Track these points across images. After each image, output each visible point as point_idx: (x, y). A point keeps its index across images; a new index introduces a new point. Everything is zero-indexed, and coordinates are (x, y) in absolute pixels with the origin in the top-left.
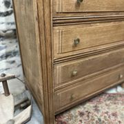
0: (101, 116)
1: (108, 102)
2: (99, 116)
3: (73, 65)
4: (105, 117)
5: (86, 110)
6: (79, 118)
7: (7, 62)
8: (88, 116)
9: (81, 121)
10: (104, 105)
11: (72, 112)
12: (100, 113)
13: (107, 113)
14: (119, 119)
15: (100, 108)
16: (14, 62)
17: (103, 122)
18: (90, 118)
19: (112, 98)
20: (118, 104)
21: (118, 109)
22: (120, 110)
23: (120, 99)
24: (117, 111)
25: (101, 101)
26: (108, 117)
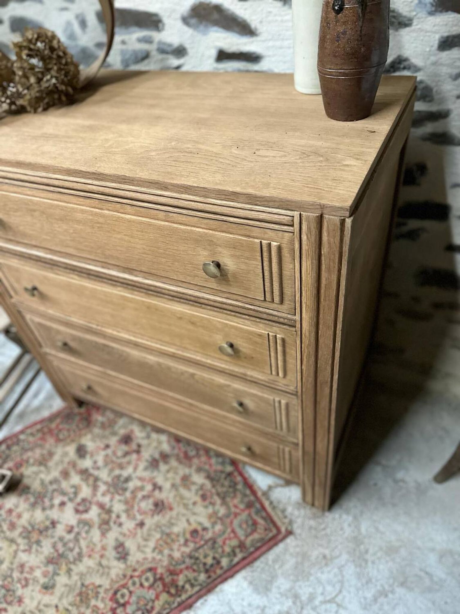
0: (141, 479)
1: (199, 479)
2: (140, 472)
4: (142, 488)
5: (144, 442)
6: (113, 441)
9: (107, 446)
10: (183, 470)
12: (147, 474)
13: (156, 487)
14: (149, 522)
15: (163, 467)
17: (125, 490)
18: (125, 460)
19: (227, 483)
20: (206, 507)
21: (184, 511)
22: (184, 515)
23: (236, 506)
24: (178, 509)
25: (195, 461)
26: (145, 493)
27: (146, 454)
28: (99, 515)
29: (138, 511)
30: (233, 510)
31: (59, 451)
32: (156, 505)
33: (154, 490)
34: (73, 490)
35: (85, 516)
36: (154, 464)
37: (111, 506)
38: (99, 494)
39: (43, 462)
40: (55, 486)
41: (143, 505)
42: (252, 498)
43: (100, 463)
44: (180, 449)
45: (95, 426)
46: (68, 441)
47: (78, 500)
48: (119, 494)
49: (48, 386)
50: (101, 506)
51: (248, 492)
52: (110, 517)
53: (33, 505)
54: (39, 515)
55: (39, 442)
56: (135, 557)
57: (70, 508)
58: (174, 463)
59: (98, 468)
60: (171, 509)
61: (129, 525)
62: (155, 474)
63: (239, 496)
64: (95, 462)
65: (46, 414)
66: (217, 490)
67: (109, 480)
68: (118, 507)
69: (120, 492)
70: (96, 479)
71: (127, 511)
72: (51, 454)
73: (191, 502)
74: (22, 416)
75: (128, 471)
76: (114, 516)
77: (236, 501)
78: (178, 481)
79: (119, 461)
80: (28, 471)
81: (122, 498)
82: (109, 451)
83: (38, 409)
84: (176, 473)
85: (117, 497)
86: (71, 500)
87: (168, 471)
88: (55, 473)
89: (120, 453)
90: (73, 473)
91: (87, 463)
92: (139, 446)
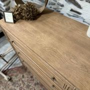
4: (32, 89)
5: (35, 79)
8: (31, 80)
9: (28, 77)
15: (37, 86)
27: (34, 82)
31: (19, 75)
34: (20, 84)
36: (35, 84)
38: (24, 87)
39: (16, 76)
40: (17, 82)
43: (26, 80)
45: (27, 72)
46: (21, 73)
49: (19, 61)
53: (13, 85)
54: (13, 87)
55: (16, 72)
57: (19, 88)
58: (39, 86)
65: (19, 66)
67: (27, 85)
69: (28, 88)
70: (24, 84)
72: (18, 75)
74: (14, 65)
75: (30, 84)
80: (13, 77)
83: (18, 64)
84: (39, 88)
86: (19, 86)
88: (17, 79)
91: (23, 79)
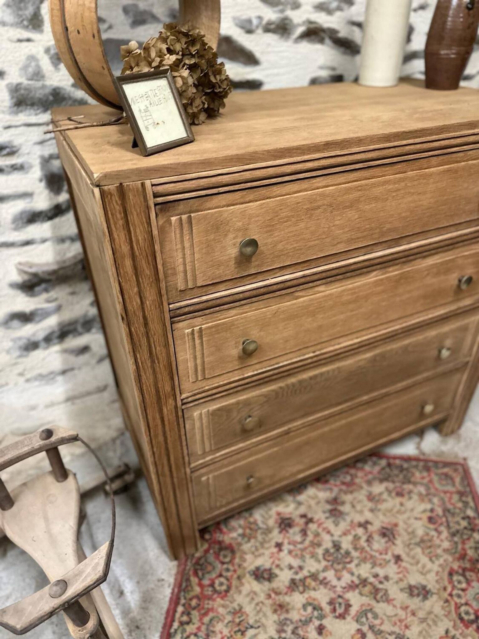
0: (345, 534)
1: (378, 488)
2: (337, 532)
3: (247, 403)
4: (357, 538)
5: (302, 510)
6: (276, 536)
7: (65, 351)
8: (304, 532)
9: (279, 546)
10: (361, 495)
11: (258, 515)
12: (343, 525)
13: (364, 525)
14: (399, 549)
15: (346, 508)
16: (85, 349)
17: (348, 553)
18: (310, 537)
19: (396, 472)
20: (410, 498)
21: (405, 516)
22: (409, 518)
23: (423, 478)
24: (400, 519)
25: (357, 481)
26: (364, 538)
28: (361, 594)
29: (381, 554)
30: (425, 481)
31: (241, 601)
32: (384, 535)
33: (366, 528)
34: (310, 609)
35: (353, 611)
36: (336, 514)
37: (359, 576)
38: (334, 582)
40: (289, 629)
41: (376, 546)
42: (421, 464)
43: (296, 563)
44: (336, 486)
45: (240, 544)
46: (234, 582)
47: (327, 609)
48: (350, 562)
50: (352, 587)
51: (414, 463)
52: (371, 584)
55: (206, 619)
56: (430, 581)
59: (301, 568)
60: (396, 525)
61: (392, 570)
62: (348, 519)
63: (414, 470)
64: (291, 567)
66: (399, 482)
67: (324, 563)
68: (365, 571)
69: (348, 560)
70: (314, 576)
71: (374, 565)
73: (398, 507)
75: (327, 541)
76: (372, 580)
77: (418, 474)
78: (370, 505)
79: (307, 543)
81: (356, 562)
82: (286, 547)
84: (360, 502)
85: (352, 566)
86: (321, 617)
87: (353, 506)
89: (298, 538)
90: (287, 599)
91: (284, 577)
92: (303, 516)
